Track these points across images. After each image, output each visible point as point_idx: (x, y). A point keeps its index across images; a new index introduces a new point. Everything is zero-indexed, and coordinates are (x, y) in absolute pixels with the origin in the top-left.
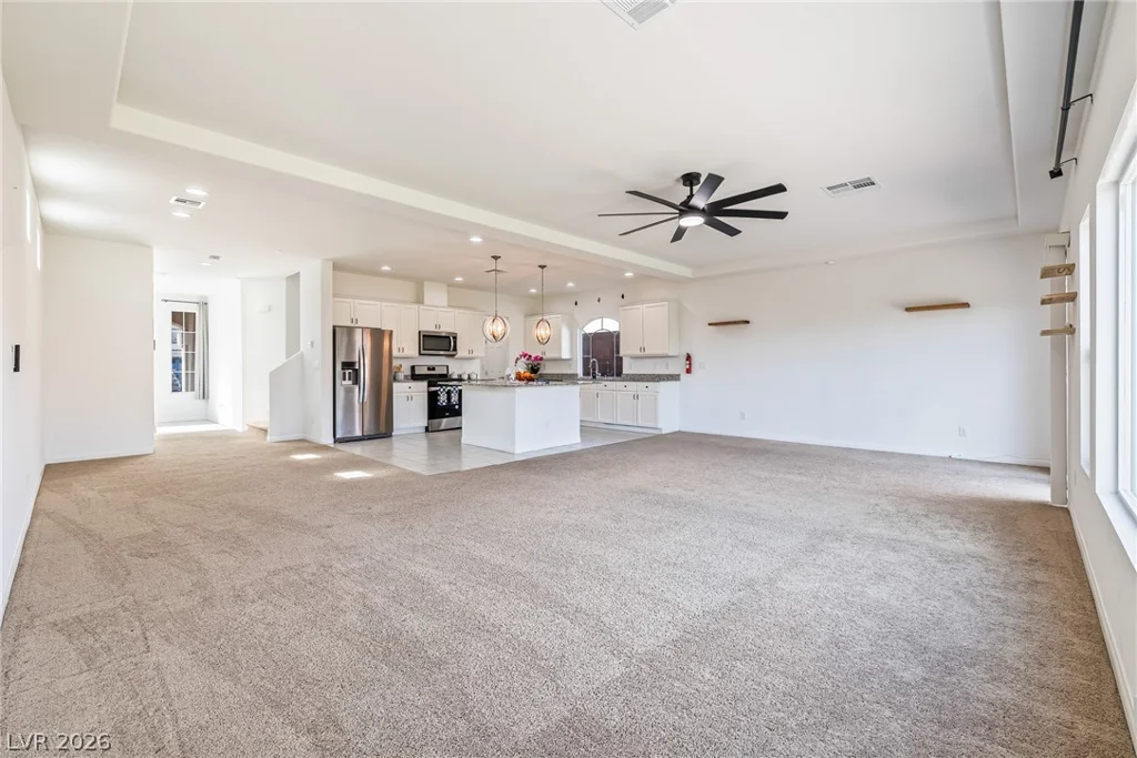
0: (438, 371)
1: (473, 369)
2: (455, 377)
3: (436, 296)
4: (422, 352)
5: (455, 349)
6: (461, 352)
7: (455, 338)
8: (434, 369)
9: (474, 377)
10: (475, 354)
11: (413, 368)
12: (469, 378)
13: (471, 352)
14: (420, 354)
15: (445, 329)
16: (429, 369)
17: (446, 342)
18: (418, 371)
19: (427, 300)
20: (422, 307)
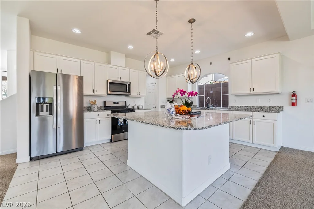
0: (120, 104)
1: (140, 102)
2: (130, 107)
3: (118, 60)
4: (109, 92)
5: (129, 91)
6: (133, 93)
7: (129, 85)
8: (117, 103)
9: (140, 107)
10: (141, 95)
11: (105, 102)
12: (138, 108)
13: (139, 93)
14: (108, 94)
15: (124, 80)
16: (115, 103)
17: (124, 87)
18: (108, 104)
19: (112, 62)
20: (109, 66)
